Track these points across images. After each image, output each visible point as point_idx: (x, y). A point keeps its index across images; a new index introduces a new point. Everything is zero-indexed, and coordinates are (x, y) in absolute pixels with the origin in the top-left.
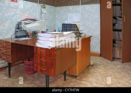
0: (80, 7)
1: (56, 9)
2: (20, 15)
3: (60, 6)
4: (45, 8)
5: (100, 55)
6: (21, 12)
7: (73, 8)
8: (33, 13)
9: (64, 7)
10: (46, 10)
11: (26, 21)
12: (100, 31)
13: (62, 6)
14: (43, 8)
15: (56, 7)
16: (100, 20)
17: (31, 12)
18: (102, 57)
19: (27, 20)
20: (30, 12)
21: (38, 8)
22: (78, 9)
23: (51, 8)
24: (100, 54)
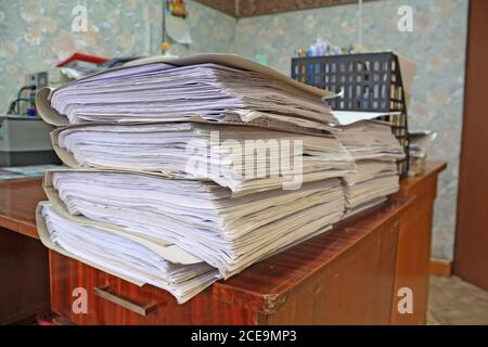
0: (359, 13)
1: (238, 28)
2: (47, 35)
3: (255, 14)
4: (184, 16)
5: (455, 269)
6: (49, 19)
7: (321, 23)
8: (120, 32)
9: (277, 19)
10: (192, 30)
11: (74, 67)
12: (459, 139)
13: (269, 12)
14: (175, 14)
15: (237, 18)
16: (461, 80)
17: (106, 25)
18: (464, 279)
19: (81, 64)
20: (102, 30)
21: (146, 10)
22: (345, 24)
23: (211, 22)
24: (453, 263)
